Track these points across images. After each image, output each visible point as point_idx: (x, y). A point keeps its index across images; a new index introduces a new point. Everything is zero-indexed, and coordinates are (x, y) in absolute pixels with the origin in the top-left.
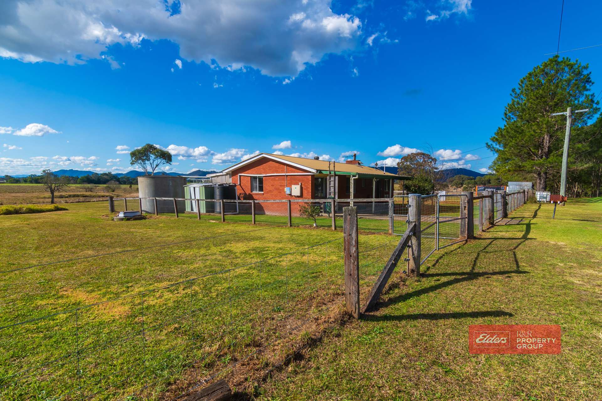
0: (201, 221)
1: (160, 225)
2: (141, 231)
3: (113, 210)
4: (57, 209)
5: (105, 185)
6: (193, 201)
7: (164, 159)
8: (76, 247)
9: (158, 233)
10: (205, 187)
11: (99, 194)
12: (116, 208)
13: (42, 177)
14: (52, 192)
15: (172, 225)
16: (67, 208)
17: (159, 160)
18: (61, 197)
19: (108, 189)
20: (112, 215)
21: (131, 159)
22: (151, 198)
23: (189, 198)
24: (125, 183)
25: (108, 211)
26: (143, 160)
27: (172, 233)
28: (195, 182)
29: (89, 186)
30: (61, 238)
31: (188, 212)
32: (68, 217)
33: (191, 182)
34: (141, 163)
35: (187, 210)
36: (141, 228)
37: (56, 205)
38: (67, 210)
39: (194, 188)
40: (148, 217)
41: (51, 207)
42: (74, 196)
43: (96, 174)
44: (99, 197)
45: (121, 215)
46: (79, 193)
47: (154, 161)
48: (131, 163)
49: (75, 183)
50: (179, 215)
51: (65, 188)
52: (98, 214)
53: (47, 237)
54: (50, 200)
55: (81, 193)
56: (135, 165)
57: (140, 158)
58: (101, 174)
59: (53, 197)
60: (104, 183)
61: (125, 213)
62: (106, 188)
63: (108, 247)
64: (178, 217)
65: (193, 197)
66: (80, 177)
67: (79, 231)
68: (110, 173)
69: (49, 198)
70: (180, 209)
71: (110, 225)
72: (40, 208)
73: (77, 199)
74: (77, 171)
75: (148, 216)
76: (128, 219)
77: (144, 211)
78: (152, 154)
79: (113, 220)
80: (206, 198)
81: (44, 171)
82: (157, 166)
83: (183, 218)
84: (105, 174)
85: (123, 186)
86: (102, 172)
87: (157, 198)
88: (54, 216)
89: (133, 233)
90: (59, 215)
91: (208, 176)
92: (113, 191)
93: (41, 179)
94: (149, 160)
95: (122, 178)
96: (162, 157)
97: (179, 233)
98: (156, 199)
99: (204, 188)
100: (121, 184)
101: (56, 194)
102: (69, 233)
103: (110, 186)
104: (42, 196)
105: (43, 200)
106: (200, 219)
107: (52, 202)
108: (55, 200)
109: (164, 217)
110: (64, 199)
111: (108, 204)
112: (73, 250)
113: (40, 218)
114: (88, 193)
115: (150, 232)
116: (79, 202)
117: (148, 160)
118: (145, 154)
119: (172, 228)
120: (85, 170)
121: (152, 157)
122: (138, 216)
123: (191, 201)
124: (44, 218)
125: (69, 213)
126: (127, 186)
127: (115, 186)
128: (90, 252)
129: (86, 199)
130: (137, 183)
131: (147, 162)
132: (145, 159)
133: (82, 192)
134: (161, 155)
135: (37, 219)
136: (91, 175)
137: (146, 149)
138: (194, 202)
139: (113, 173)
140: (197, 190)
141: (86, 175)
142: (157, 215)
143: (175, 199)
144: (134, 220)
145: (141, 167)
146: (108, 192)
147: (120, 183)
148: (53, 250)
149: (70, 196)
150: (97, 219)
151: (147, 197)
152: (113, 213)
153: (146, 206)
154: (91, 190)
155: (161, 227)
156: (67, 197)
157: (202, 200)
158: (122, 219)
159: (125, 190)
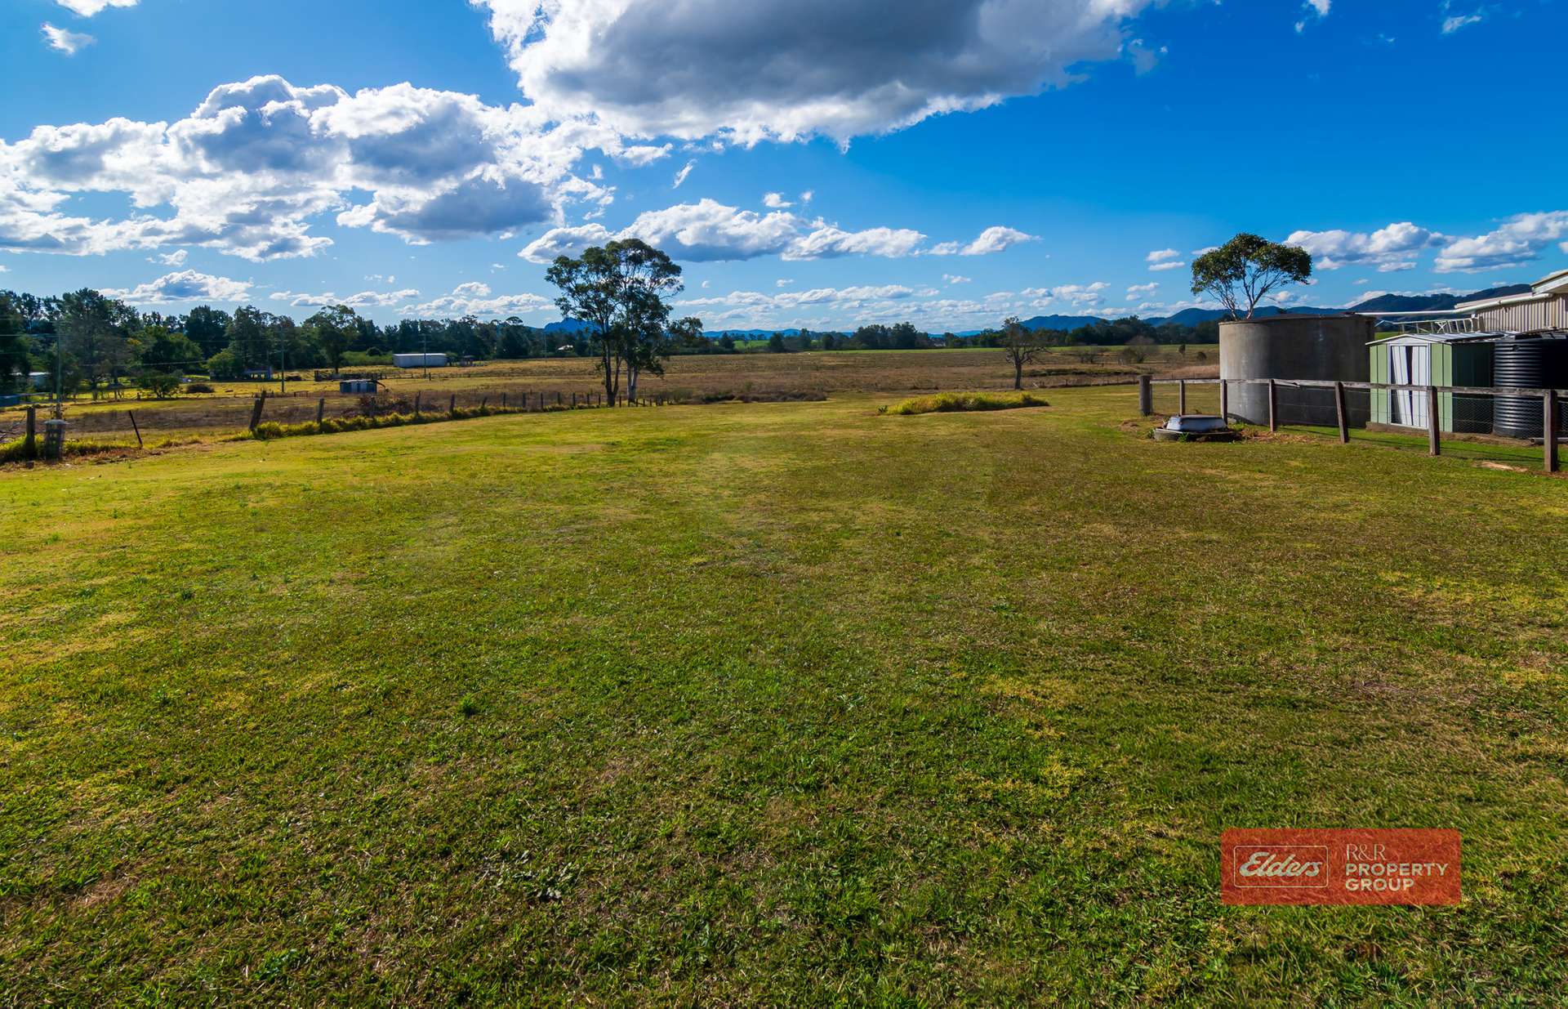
0: (1444, 460)
1: (1294, 463)
2: (1237, 476)
3: (1147, 410)
4: (1028, 403)
5: (1122, 348)
6: (1400, 392)
7: (1285, 270)
8: (1071, 507)
9: (1295, 491)
10: (1456, 344)
11: (1109, 368)
12: (1156, 405)
13: (1002, 334)
14: (1019, 365)
15: (1335, 467)
16: (1047, 400)
17: (1272, 275)
18: (1034, 374)
19: (1128, 356)
20: (1148, 424)
21: (1195, 278)
22: (1258, 381)
23: (1385, 379)
24: (1167, 342)
25: (1136, 412)
26: (1225, 280)
27: (1345, 497)
28: (1411, 329)
29: (1089, 349)
30: (1037, 477)
31: (1378, 424)
32: (1049, 422)
33: (1395, 329)
34: (1219, 288)
35: (1374, 419)
36: (1234, 469)
37: (1026, 393)
38: (1046, 405)
39: (1409, 350)
40: (1245, 434)
41: (1016, 397)
42: (1059, 372)
43: (1105, 321)
44: (1109, 374)
45: (1174, 425)
46: (1067, 367)
47: (1255, 278)
48: (1193, 289)
49: (1060, 345)
50: (1353, 432)
51: (1043, 355)
52: (1113, 418)
53: (1010, 471)
54: (1013, 381)
55: (1072, 366)
56: (1205, 292)
57: (1217, 275)
58: (1115, 322)
59: (1019, 377)
60: (1121, 342)
61: (1183, 421)
62: (1125, 353)
63: (1152, 519)
64: (1347, 439)
65: (1401, 378)
66: (1070, 332)
67: (1076, 462)
68: (1134, 318)
69: (1012, 377)
70: (1355, 414)
71: (1145, 452)
72: (996, 399)
73: (1063, 380)
74: (1066, 317)
75: (1247, 431)
76: (1191, 439)
77: (1232, 415)
78: (1253, 260)
79: (1151, 436)
80: (1458, 381)
81: (1007, 321)
82: (1264, 290)
83: (1366, 445)
84: (1123, 321)
85: (1165, 349)
86: (1115, 318)
87: (1277, 382)
88: (1022, 419)
89: (1212, 480)
90: (1032, 416)
91: (1459, 308)
92: (1140, 361)
93: (1001, 337)
94: (1240, 275)
95: (1163, 328)
96: (1281, 266)
97: (1374, 501)
98: (1274, 385)
99: (1449, 349)
100: (1160, 343)
101: (1025, 368)
102: (1053, 466)
103: (1133, 348)
104: (1001, 373)
105: (1000, 380)
106: (1438, 452)
107: (1018, 386)
108: (1023, 381)
109: (1297, 437)
110: (1039, 379)
111: (1135, 393)
112: (1067, 515)
113: (996, 422)
114: (1084, 367)
115: (1267, 483)
116: (1067, 386)
117: (1238, 278)
118: (1232, 264)
119: (1338, 477)
120: (1079, 314)
121: (1252, 266)
122: (1219, 430)
123: (1394, 392)
124: (1004, 422)
125: (1050, 413)
126: (1174, 349)
127: (1145, 348)
128: (1108, 529)
129: (1080, 380)
130: (1215, 341)
131: (1235, 283)
132: (1230, 277)
133: (1073, 362)
134: (1278, 259)
135: (991, 423)
136: (1093, 325)
137: (1236, 247)
138: (1403, 395)
139: (1141, 318)
140: (1421, 357)
141: (1083, 326)
142: (1275, 429)
143: (1340, 386)
144: (1207, 440)
145: (1218, 296)
146: (1128, 362)
147: (1158, 342)
148: (1022, 508)
149: (1050, 373)
150: (1111, 431)
151: (1243, 376)
152: (1149, 417)
153: (1240, 402)
154: (1091, 359)
155: (1297, 468)
156: (1044, 375)
157: (1444, 388)
158: (1174, 437)
159: (1168, 358)
